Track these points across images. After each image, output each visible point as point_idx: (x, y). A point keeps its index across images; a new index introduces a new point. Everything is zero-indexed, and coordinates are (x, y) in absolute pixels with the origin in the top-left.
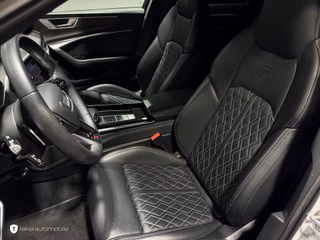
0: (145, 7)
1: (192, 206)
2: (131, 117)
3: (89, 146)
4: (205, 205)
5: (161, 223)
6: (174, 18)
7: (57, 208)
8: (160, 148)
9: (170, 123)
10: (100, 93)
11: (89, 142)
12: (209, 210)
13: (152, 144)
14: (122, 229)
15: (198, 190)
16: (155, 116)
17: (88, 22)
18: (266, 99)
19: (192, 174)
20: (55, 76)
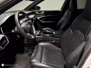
0: (61, 9)
1: (58, 62)
2: (49, 35)
3: (31, 37)
4: (63, 63)
5: (47, 62)
6: (68, 12)
7: (27, 54)
8: (55, 45)
9: (59, 39)
10: (46, 30)
11: (32, 36)
12: (63, 65)
13: (53, 44)
14: (36, 60)
15: (63, 59)
16: (55, 36)
17: (46, 13)
18: (83, 33)
19: (63, 55)
20: (29, 21)
